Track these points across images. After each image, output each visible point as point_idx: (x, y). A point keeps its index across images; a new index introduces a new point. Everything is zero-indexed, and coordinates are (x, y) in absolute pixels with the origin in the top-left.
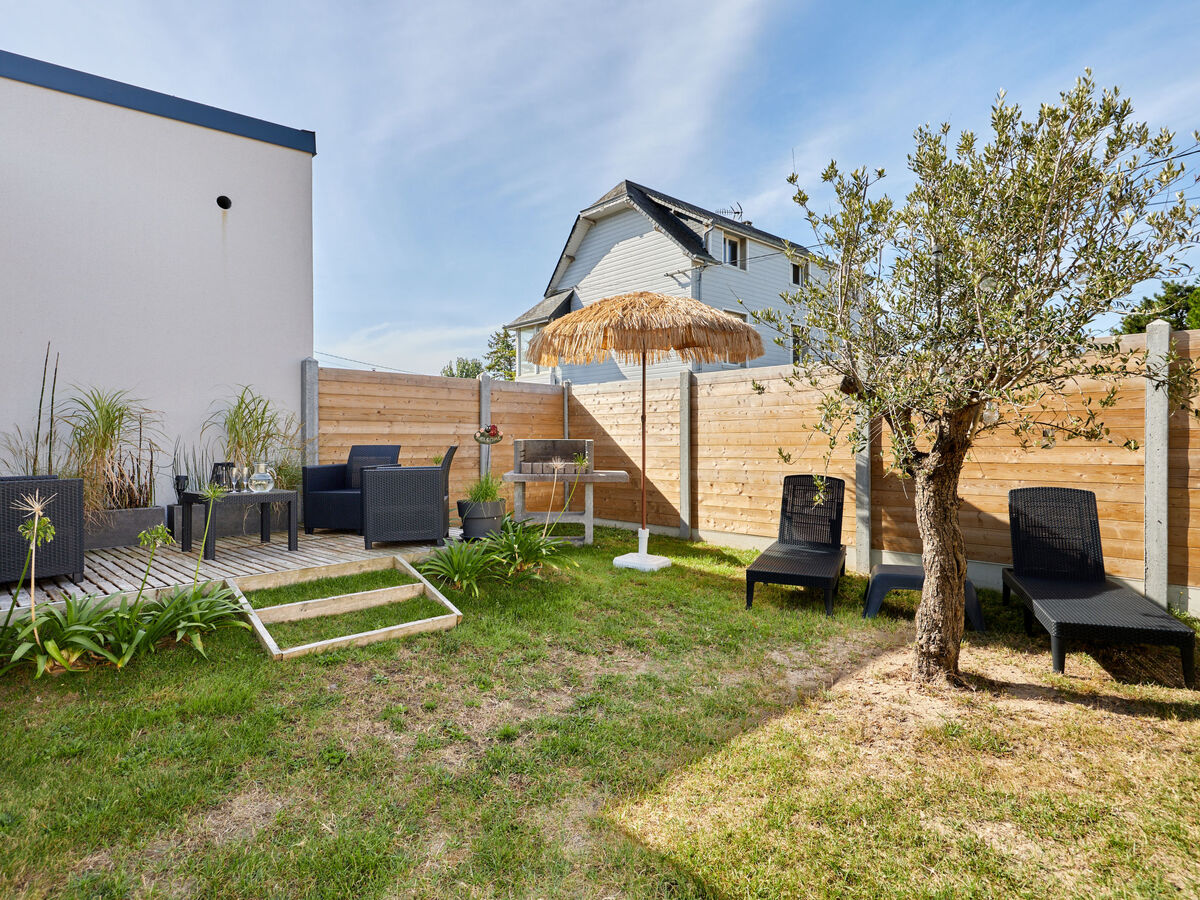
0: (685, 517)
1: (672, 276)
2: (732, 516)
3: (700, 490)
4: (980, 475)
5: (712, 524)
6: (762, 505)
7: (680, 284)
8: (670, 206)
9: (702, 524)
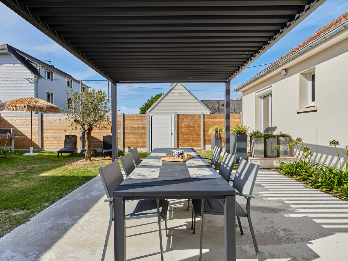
0: (40, 146)
1: (27, 79)
2: (52, 145)
3: (44, 140)
4: (100, 134)
5: (47, 147)
6: (60, 142)
7: (30, 82)
8: (25, 57)
9: (45, 147)
